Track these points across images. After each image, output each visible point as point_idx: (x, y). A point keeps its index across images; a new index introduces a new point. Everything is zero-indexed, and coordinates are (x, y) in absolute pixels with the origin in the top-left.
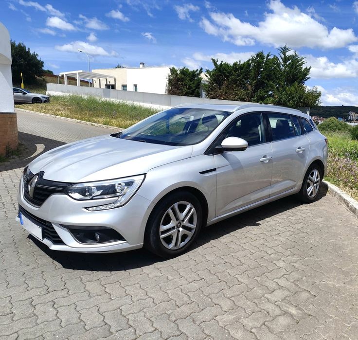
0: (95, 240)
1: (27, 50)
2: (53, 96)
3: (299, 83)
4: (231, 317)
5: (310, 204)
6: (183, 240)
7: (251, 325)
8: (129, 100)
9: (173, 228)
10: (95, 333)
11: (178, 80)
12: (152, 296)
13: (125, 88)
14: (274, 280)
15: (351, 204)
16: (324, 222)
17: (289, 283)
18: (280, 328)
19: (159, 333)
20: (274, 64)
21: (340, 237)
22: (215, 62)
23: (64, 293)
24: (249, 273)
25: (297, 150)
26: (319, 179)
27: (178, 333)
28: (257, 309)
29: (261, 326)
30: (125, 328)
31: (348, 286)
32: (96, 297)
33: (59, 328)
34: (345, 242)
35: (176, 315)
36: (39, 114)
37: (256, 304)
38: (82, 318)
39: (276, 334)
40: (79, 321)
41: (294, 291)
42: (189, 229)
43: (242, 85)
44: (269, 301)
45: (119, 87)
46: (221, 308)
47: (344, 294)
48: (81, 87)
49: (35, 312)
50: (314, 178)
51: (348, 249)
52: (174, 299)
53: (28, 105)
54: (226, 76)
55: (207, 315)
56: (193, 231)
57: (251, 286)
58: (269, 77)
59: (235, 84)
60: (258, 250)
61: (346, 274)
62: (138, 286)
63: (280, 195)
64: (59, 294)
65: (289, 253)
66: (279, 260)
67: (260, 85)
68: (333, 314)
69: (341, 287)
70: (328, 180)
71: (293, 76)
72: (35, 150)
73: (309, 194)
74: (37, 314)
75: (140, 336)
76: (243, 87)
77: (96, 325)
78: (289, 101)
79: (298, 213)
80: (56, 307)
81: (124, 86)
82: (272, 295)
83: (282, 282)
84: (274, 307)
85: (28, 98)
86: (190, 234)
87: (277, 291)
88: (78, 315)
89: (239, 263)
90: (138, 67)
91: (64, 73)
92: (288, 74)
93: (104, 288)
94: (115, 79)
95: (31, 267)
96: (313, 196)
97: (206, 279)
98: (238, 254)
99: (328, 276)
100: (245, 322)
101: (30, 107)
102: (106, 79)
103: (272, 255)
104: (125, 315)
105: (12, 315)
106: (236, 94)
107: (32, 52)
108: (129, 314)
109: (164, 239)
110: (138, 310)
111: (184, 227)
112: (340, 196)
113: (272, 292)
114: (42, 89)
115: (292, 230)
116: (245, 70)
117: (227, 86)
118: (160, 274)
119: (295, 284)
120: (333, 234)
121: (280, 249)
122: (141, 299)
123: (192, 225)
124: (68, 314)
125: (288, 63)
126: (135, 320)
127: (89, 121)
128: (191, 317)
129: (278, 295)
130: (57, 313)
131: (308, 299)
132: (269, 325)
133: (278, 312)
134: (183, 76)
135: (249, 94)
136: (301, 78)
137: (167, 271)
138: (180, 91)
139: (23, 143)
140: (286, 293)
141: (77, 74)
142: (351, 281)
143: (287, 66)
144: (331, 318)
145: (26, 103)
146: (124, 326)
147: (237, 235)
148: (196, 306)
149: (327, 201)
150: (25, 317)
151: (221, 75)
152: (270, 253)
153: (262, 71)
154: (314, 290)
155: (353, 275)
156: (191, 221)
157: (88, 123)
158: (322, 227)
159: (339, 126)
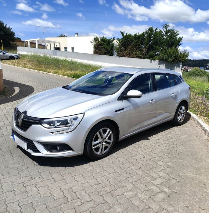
0: (57, 150)
1: (5, 25)
2: (22, 55)
3: (175, 47)
4: (133, 193)
5: (180, 126)
6: (105, 149)
7: (143, 197)
8: (69, 57)
9: (100, 143)
10: (60, 201)
11: (100, 45)
12: (89, 181)
13: (66, 50)
14: (157, 173)
15: (204, 126)
16: (187, 137)
17: (165, 175)
18: (160, 199)
19: (94, 202)
20: (160, 35)
21: (196, 147)
22: (122, 33)
23: (41, 179)
24: (143, 168)
25: (172, 95)
26: (185, 111)
27: (104, 202)
28: (147, 189)
29: (149, 198)
30: (75, 199)
31: (198, 176)
32: (59, 182)
33: (40, 199)
34: (198, 150)
35: (103, 192)
36: (14, 66)
37: (146, 186)
38: (52, 193)
39: (157, 203)
40: (51, 195)
41: (167, 179)
42: (109, 143)
43: (139, 48)
44: (153, 185)
45: (62, 49)
46: (127, 188)
47: (195, 181)
48: (39, 49)
49: (26, 190)
50: (182, 111)
51: (200, 154)
52: (101, 183)
53: (6, 61)
54: (129, 42)
55: (119, 192)
56: (111, 144)
57: (144, 176)
58: (156, 43)
59: (135, 47)
60: (148, 155)
61: (198, 169)
62: (81, 175)
63: (161, 121)
64: (38, 180)
65: (165, 157)
66: (160, 161)
67: (150, 48)
68: (189, 192)
69: (194, 177)
70: (191, 111)
71: (172, 43)
72: (14, 91)
73: (179, 120)
74: (27, 191)
75: (84, 203)
76: (140, 49)
77: (60, 197)
78: (169, 59)
79: (172, 132)
80: (37, 187)
81: (66, 48)
82: (155, 181)
83: (161, 174)
84: (156, 188)
85: (6, 56)
86: (109, 146)
87: (158, 179)
88: (50, 192)
89: (137, 163)
90: (74, 36)
91: (28, 40)
92: (168, 41)
93: (62, 177)
94: (60, 44)
95: (21, 164)
96: (181, 121)
97: (119, 172)
98: (137, 157)
99: (187, 170)
100: (140, 196)
101: (8, 62)
102: (55, 44)
103: (156, 158)
104: (75, 192)
105: (14, 191)
106: (136, 54)
107: (8, 27)
108: (77, 191)
109: (95, 149)
110: (82, 189)
111: (106, 142)
112: (198, 121)
113: (155, 179)
114: (14, 50)
115: (168, 142)
116: (141, 38)
117: (130, 49)
118: (93, 169)
119: (168, 175)
120: (192, 145)
121: (161, 154)
122: (83, 183)
123: (110, 141)
124: (44, 191)
125: (168, 35)
126: (80, 195)
127: (45, 72)
128: (111, 193)
129: (159, 181)
130: (38, 190)
131: (175, 183)
132: (153, 198)
133: (158, 190)
134: (102, 42)
135: (144, 54)
136: (176, 44)
137: (97, 167)
138: (101, 52)
139: (7, 86)
140: (163, 180)
141: (36, 41)
142: (200, 173)
143: (168, 36)
144: (187, 194)
145: (5, 59)
146: (75, 198)
147: (136, 146)
148: (113, 187)
149: (190, 124)
150: (21, 192)
151: (126, 42)
152: (154, 157)
153: (152, 39)
154: (179, 179)
155: (201, 170)
156: (110, 138)
157: (44, 72)
158: (186, 141)
159: (201, 73)
